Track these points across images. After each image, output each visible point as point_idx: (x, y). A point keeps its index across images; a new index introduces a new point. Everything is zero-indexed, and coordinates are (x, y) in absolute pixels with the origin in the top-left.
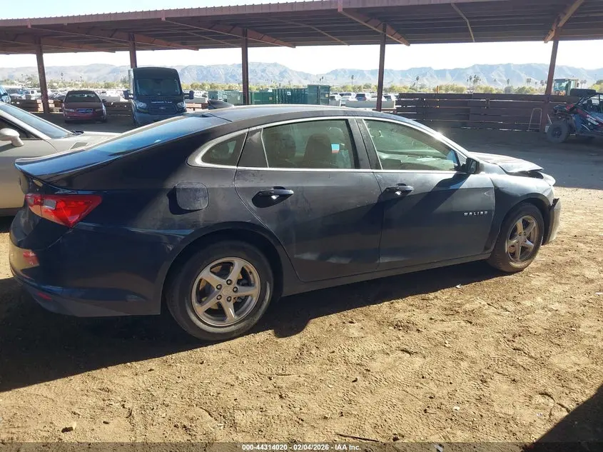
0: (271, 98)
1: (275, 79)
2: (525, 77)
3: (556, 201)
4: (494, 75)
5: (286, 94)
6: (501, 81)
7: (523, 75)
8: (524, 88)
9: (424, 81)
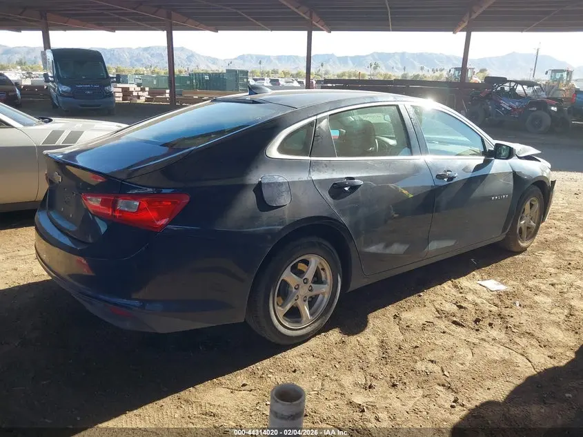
0: (188, 82)
1: (182, 63)
2: (418, 65)
3: (553, 183)
4: (391, 63)
5: (203, 78)
6: (398, 68)
7: (416, 63)
8: (418, 75)
9: (328, 67)
